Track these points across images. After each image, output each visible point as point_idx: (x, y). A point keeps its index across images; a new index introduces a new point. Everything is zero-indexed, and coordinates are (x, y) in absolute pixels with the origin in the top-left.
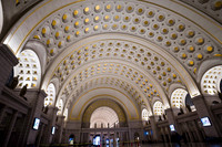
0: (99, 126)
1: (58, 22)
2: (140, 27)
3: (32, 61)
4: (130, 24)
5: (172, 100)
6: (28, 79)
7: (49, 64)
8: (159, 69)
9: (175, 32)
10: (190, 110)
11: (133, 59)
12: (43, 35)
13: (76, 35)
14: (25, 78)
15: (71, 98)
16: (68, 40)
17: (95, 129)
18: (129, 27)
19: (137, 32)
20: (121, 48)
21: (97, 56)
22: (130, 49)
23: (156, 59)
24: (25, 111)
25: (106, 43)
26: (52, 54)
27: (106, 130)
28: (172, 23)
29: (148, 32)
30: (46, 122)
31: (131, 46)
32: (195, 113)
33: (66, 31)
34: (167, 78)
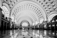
3: (6, 10)
14: (6, 15)
34: (40, 16)
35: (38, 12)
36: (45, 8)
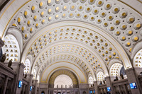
0: (60, 87)
1: (29, 13)
2: (91, 15)
3: (14, 43)
4: (83, 13)
5: (110, 71)
6: (12, 56)
7: (25, 45)
8: (103, 48)
9: (119, 19)
10: (123, 78)
11: (84, 41)
12: (19, 23)
13: (42, 23)
14: (10, 55)
15: (41, 68)
16: (36, 27)
17: (58, 89)
18: (83, 15)
19: (89, 19)
20: (76, 33)
21: (58, 39)
22: (82, 33)
23: (102, 41)
24: (12, 76)
25: (65, 29)
26: (26, 38)
27: (64, 89)
28: (117, 11)
29: (97, 19)
30: (26, 84)
31: (83, 31)
32: (126, 80)
33: (34, 20)
34: (109, 55)
35: (100, 43)
36: (118, 35)
